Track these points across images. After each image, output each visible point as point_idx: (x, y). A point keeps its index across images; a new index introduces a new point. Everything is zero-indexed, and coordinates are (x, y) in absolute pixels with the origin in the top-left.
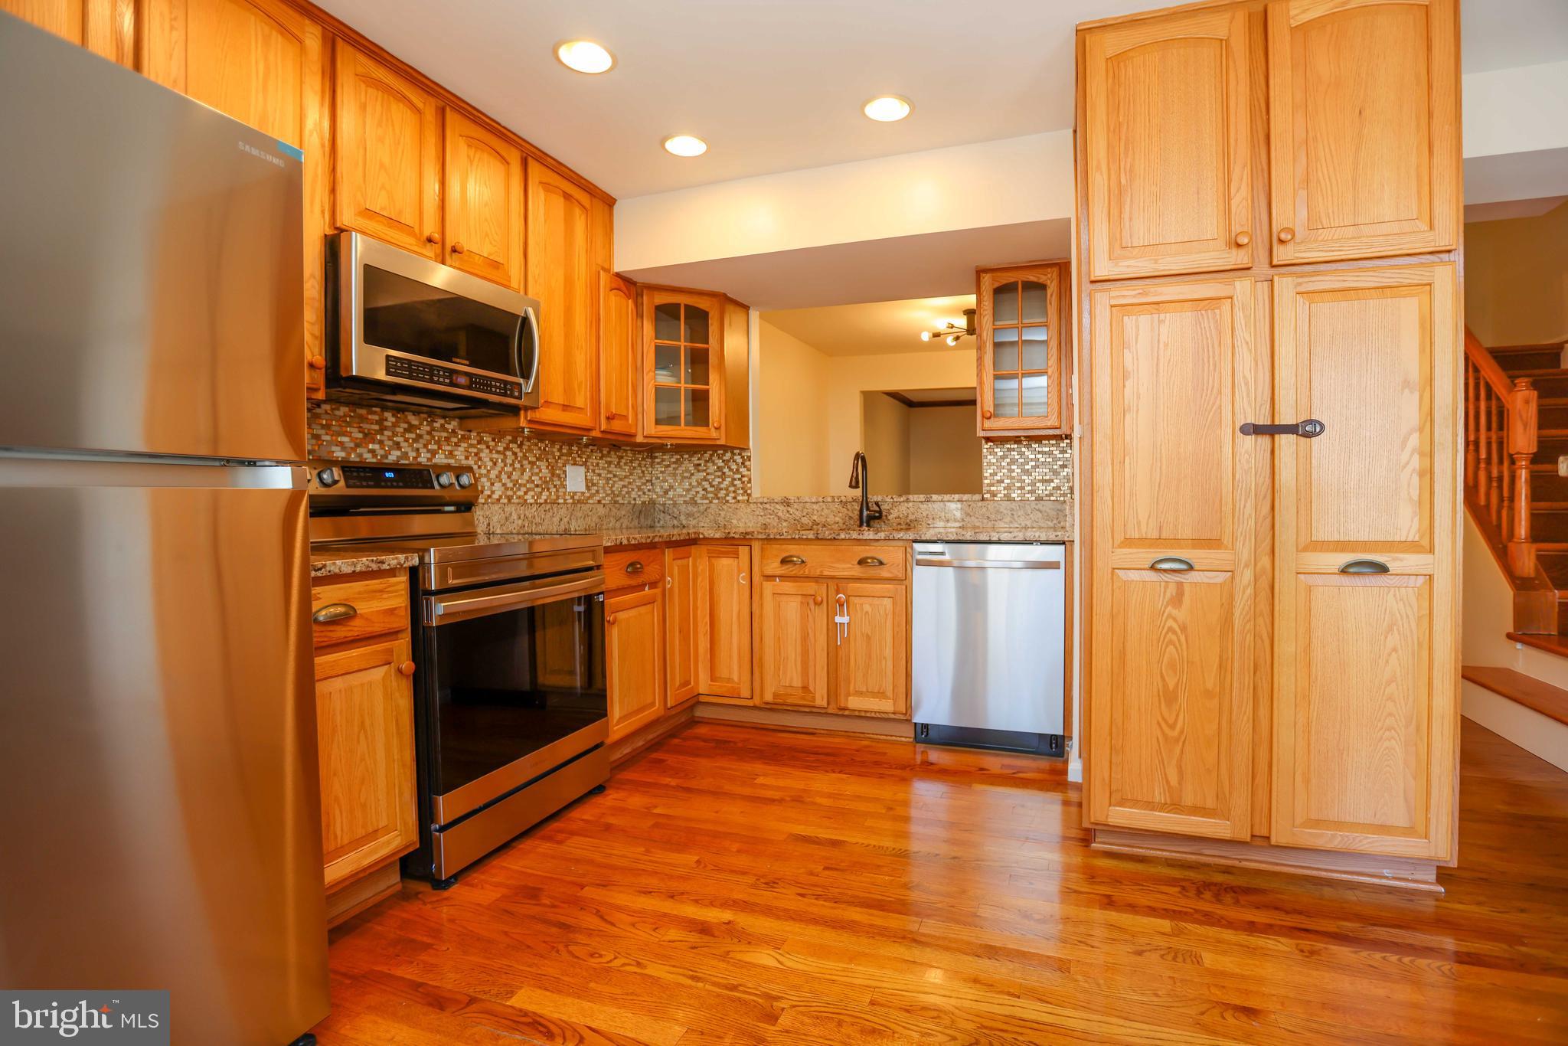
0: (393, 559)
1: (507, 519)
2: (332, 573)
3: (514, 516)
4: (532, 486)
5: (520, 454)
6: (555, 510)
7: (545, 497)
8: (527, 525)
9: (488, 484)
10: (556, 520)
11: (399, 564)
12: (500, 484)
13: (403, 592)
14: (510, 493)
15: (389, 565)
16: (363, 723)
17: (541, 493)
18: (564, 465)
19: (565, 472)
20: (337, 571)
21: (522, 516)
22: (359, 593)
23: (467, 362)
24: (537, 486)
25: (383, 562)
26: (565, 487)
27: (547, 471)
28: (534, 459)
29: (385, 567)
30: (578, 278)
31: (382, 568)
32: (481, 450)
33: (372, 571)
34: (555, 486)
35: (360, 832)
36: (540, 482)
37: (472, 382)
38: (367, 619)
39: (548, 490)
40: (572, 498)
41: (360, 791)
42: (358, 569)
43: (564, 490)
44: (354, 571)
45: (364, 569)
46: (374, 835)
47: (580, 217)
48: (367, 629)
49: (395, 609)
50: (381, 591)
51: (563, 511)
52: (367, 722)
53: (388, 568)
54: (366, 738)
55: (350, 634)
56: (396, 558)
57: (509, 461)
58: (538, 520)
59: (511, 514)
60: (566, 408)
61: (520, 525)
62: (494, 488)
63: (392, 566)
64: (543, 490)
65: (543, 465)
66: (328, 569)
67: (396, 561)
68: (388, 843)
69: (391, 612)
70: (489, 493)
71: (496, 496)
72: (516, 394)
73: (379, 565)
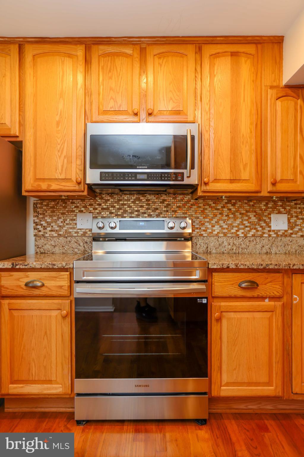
0: (60, 264)
1: (220, 245)
2: (32, 267)
3: (226, 243)
4: (242, 227)
5: (233, 210)
6: (258, 240)
7: (253, 233)
8: (235, 249)
9: (210, 226)
10: (259, 246)
11: (62, 266)
12: (218, 226)
13: (67, 279)
14: (226, 231)
15: (57, 266)
16: (46, 332)
17: (249, 231)
18: (270, 214)
19: (270, 218)
20: (34, 267)
21: (231, 244)
22: (46, 277)
23: (146, 167)
24: (247, 227)
25: (54, 265)
26: (270, 227)
27: (255, 218)
28: (244, 212)
29: (56, 267)
30: (244, 100)
31: (54, 267)
32: (206, 209)
33: (49, 268)
34: (261, 227)
35: (43, 378)
36: (248, 225)
37: (148, 177)
38: (49, 288)
39: (255, 229)
40: (276, 233)
41: (44, 360)
42: (43, 267)
43: (269, 229)
44: (41, 268)
45: (45, 267)
46: (50, 382)
47: (246, 62)
48: (49, 293)
49: (63, 286)
50: (55, 277)
51: (265, 241)
52: (48, 332)
53: (57, 267)
54: (47, 339)
55: (41, 293)
56: (61, 264)
57: (225, 214)
58: (243, 246)
59: (223, 242)
60: (232, 181)
61: (230, 248)
62: (214, 228)
63: (59, 267)
64: (251, 229)
65: (251, 215)
66: (30, 265)
67: (61, 265)
68: (56, 388)
69: (61, 287)
70: (210, 231)
71: (215, 233)
72: (180, 179)
73: (53, 266)
